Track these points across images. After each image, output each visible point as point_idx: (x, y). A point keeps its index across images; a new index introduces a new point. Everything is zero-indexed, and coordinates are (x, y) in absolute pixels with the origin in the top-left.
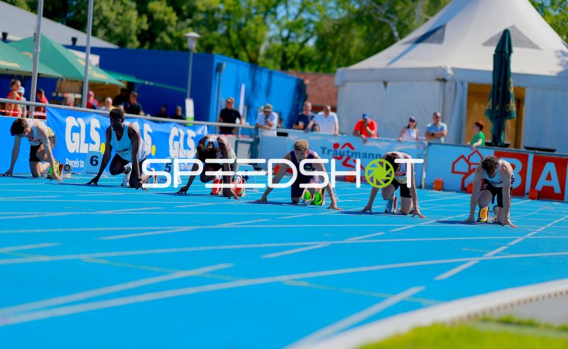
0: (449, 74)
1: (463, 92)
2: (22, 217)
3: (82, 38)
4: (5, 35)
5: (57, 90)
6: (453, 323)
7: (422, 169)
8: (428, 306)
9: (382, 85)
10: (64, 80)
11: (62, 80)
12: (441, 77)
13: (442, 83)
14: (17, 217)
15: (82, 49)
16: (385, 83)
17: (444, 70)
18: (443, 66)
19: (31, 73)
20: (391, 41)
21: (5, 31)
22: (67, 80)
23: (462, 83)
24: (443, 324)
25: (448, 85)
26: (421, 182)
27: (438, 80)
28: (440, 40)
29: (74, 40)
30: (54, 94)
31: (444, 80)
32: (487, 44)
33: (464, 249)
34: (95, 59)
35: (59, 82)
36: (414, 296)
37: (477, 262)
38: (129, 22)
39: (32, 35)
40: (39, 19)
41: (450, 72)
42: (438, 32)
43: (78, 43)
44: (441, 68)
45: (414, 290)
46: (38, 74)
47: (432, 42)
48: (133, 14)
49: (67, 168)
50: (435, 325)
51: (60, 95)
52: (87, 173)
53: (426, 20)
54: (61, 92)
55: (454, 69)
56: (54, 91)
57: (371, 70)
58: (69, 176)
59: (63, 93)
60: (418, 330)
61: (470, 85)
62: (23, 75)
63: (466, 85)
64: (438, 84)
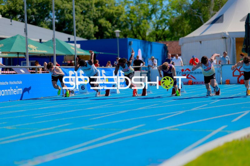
0: (227, 35)
1: (234, 42)
2: (57, 114)
3: (72, 38)
4: (40, 40)
5: (64, 60)
6: (241, 139)
7: (220, 76)
8: (230, 133)
9: (199, 43)
10: (67, 56)
11: (66, 55)
12: (224, 37)
13: (225, 39)
14: (55, 114)
15: (73, 42)
16: (201, 42)
17: (225, 33)
18: (224, 32)
19: (53, 54)
20: (201, 24)
21: (41, 38)
22: (68, 55)
23: (233, 38)
24: (238, 140)
25: (227, 39)
26: (220, 81)
27: (223, 38)
28: (222, 21)
29: (69, 39)
30: (63, 62)
31: (225, 38)
32: (241, 21)
33: (242, 108)
34: (78, 46)
35: (65, 57)
36: (224, 129)
37: (248, 113)
38: (90, 29)
39: (52, 39)
40: (54, 32)
41: (227, 34)
42: (221, 18)
43: (71, 40)
44: (223, 33)
45: (223, 127)
46: (56, 55)
47: (218, 23)
48: (92, 26)
49: (72, 92)
50: (234, 141)
51: (66, 62)
52: (81, 93)
53: (215, 13)
54: (66, 61)
55: (229, 33)
56: (63, 61)
57: (194, 37)
58: (73, 95)
59: (67, 61)
60: (227, 144)
61: (237, 39)
62: (50, 55)
63: (235, 39)
64: (223, 39)
